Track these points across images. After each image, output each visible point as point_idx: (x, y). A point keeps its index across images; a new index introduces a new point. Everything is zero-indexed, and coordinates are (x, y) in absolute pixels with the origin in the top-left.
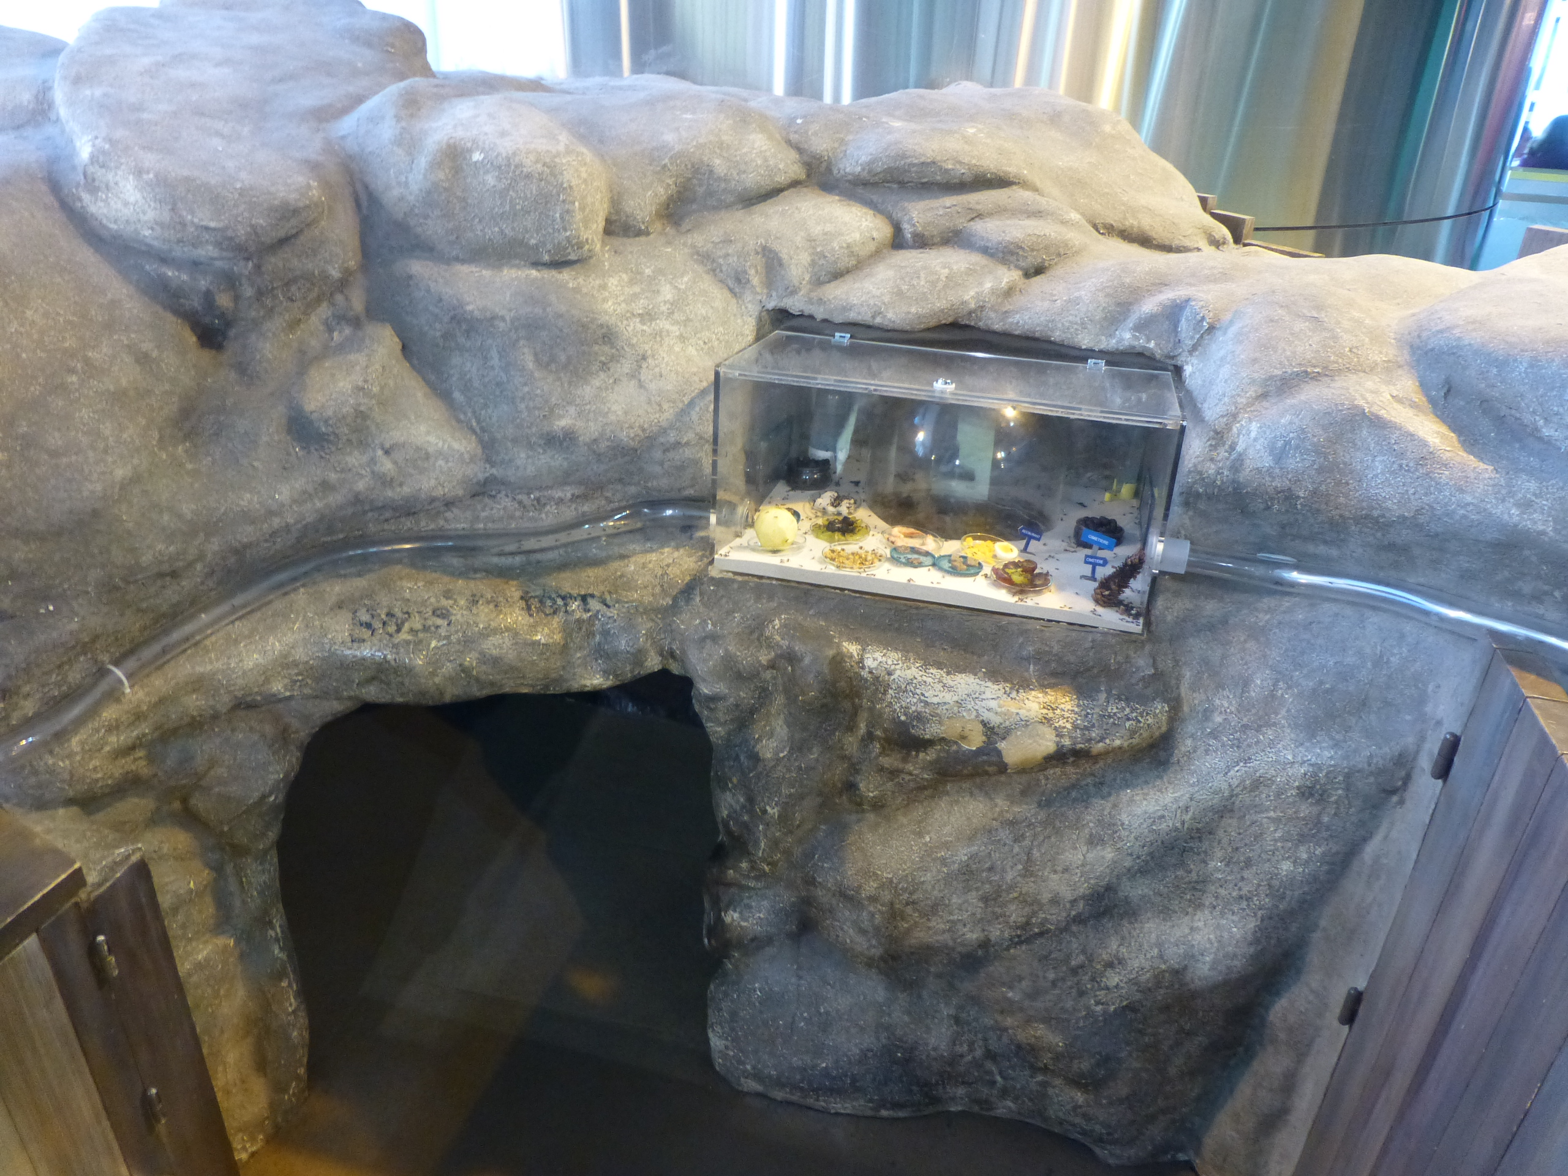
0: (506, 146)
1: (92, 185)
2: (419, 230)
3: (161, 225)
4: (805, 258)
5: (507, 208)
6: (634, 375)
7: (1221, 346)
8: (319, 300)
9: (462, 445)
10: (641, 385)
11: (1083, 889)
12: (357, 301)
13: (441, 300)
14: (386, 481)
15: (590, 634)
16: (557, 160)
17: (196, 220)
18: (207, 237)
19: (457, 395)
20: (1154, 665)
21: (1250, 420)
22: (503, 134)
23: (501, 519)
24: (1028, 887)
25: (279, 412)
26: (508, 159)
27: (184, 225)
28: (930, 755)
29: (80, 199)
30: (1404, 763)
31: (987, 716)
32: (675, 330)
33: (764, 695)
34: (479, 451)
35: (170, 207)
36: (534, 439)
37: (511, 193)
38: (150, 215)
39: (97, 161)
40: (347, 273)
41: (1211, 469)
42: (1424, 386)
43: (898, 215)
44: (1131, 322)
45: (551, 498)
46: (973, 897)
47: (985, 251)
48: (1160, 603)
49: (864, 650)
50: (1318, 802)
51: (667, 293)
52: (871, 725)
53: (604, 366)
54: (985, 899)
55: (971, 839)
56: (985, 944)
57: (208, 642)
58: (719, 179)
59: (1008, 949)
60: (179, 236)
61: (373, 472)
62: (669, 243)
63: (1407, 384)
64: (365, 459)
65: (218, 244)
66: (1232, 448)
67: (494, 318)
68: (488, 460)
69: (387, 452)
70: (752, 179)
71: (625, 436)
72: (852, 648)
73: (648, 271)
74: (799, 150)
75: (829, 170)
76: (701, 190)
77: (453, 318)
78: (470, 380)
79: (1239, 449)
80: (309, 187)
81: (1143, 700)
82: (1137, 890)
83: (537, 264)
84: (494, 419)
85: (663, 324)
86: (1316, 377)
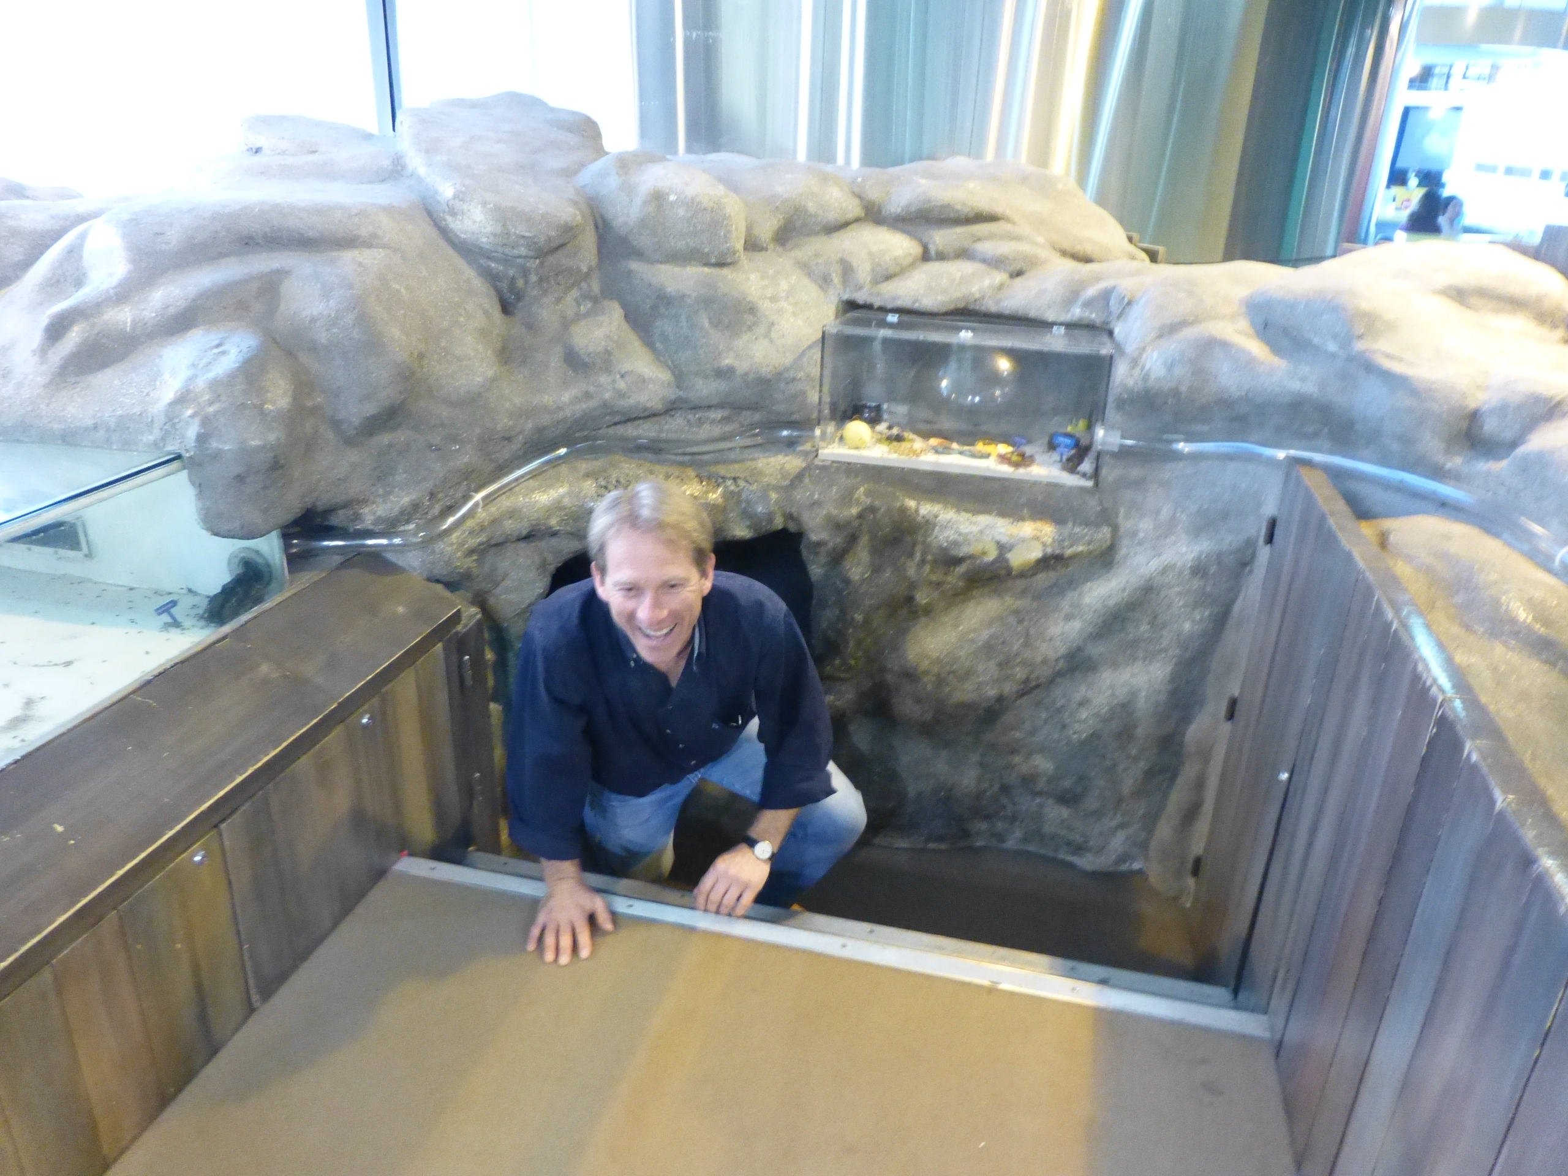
0: (691, 191)
1: (453, 213)
2: (635, 243)
3: (495, 235)
4: (867, 266)
5: (692, 229)
6: (767, 335)
7: (1135, 311)
8: (573, 285)
9: (664, 376)
10: (771, 341)
11: (1063, 650)
12: (596, 287)
13: (650, 285)
14: (621, 395)
15: (739, 502)
16: (722, 200)
17: (517, 232)
18: (523, 242)
19: (659, 345)
20: (1101, 504)
21: (1153, 351)
22: (687, 184)
23: (676, 432)
24: (1027, 654)
25: (558, 351)
26: (692, 199)
27: (508, 234)
28: (962, 569)
29: (445, 220)
30: (1250, 545)
31: (998, 538)
32: (790, 309)
33: (853, 539)
34: (673, 379)
35: (502, 224)
36: (708, 372)
37: (694, 219)
38: (488, 229)
39: (458, 197)
40: (590, 269)
41: (1131, 382)
42: (1253, 324)
43: (925, 240)
44: (1080, 302)
45: (708, 418)
46: (992, 664)
47: (985, 261)
48: (1104, 471)
49: (919, 504)
50: (1202, 577)
51: (784, 285)
52: (924, 554)
53: (750, 328)
54: (1000, 665)
55: (990, 624)
56: (1000, 699)
57: (517, 489)
58: (811, 215)
59: (1016, 700)
60: (504, 241)
61: (614, 388)
62: (780, 256)
63: (1244, 324)
64: (610, 379)
65: (528, 247)
66: (1143, 368)
67: (683, 296)
68: (678, 387)
69: (622, 376)
70: (832, 216)
71: (765, 371)
72: (911, 504)
73: (771, 272)
74: (860, 198)
75: (880, 210)
76: (798, 224)
77: (658, 297)
78: (668, 336)
79: (1147, 367)
80: (575, 214)
81: (1097, 525)
82: (1097, 650)
83: (707, 264)
84: (683, 359)
85: (783, 304)
86: (1192, 324)
